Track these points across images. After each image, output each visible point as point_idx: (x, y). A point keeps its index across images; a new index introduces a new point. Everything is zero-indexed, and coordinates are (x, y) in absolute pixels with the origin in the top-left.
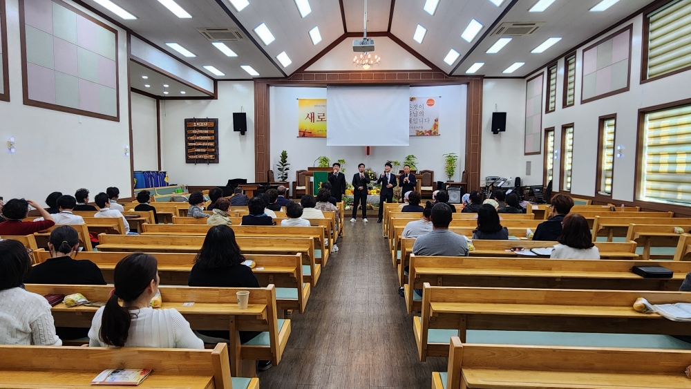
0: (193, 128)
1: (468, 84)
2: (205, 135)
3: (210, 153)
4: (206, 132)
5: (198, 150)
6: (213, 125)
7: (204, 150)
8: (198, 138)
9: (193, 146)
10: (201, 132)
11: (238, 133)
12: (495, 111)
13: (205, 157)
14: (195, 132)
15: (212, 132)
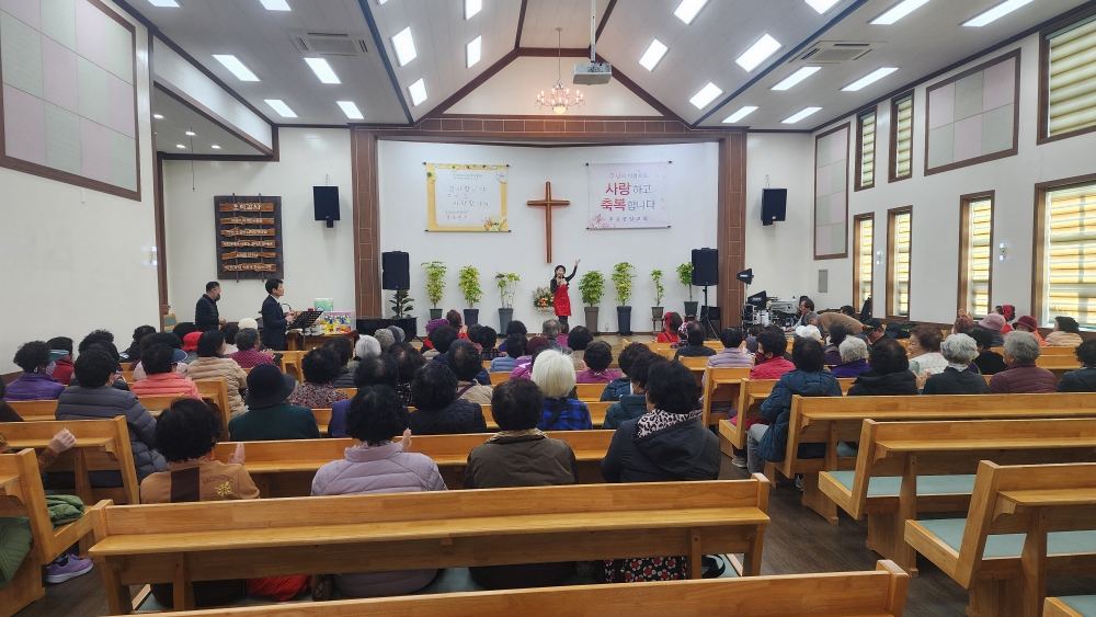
0: (231, 214)
1: (721, 141)
2: (257, 226)
3: (267, 261)
4: (259, 221)
5: (244, 255)
6: (271, 209)
7: (255, 255)
8: (242, 233)
9: (233, 248)
10: (249, 220)
11: (321, 223)
12: (766, 187)
13: (257, 267)
14: (236, 220)
15: (271, 221)
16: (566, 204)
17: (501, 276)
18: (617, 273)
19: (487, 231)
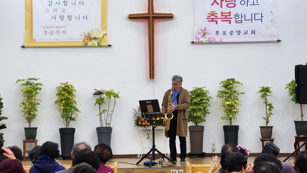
16: (169, 17)
17: (99, 93)
18: (223, 89)
19: (86, 46)
